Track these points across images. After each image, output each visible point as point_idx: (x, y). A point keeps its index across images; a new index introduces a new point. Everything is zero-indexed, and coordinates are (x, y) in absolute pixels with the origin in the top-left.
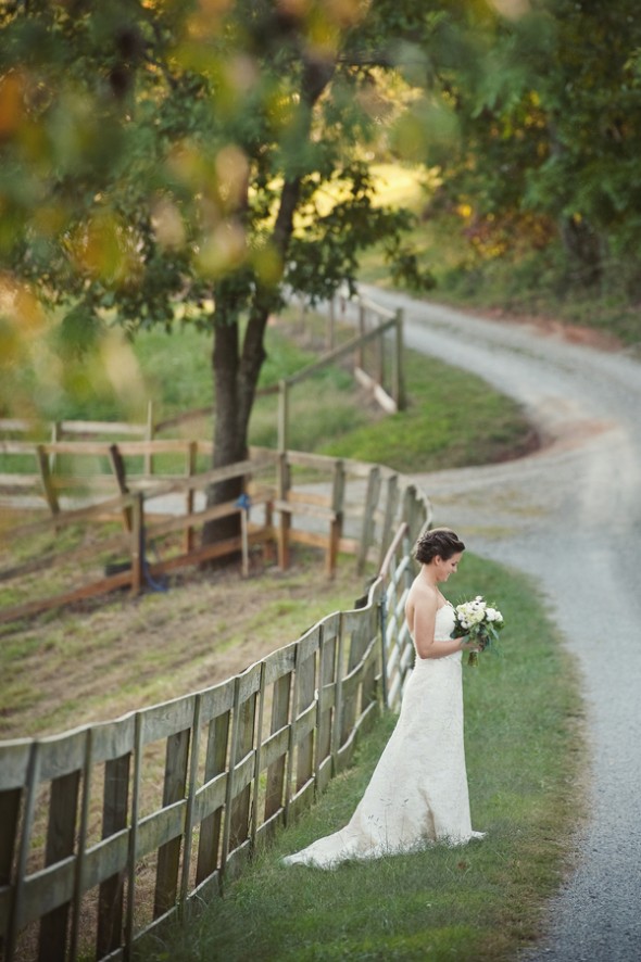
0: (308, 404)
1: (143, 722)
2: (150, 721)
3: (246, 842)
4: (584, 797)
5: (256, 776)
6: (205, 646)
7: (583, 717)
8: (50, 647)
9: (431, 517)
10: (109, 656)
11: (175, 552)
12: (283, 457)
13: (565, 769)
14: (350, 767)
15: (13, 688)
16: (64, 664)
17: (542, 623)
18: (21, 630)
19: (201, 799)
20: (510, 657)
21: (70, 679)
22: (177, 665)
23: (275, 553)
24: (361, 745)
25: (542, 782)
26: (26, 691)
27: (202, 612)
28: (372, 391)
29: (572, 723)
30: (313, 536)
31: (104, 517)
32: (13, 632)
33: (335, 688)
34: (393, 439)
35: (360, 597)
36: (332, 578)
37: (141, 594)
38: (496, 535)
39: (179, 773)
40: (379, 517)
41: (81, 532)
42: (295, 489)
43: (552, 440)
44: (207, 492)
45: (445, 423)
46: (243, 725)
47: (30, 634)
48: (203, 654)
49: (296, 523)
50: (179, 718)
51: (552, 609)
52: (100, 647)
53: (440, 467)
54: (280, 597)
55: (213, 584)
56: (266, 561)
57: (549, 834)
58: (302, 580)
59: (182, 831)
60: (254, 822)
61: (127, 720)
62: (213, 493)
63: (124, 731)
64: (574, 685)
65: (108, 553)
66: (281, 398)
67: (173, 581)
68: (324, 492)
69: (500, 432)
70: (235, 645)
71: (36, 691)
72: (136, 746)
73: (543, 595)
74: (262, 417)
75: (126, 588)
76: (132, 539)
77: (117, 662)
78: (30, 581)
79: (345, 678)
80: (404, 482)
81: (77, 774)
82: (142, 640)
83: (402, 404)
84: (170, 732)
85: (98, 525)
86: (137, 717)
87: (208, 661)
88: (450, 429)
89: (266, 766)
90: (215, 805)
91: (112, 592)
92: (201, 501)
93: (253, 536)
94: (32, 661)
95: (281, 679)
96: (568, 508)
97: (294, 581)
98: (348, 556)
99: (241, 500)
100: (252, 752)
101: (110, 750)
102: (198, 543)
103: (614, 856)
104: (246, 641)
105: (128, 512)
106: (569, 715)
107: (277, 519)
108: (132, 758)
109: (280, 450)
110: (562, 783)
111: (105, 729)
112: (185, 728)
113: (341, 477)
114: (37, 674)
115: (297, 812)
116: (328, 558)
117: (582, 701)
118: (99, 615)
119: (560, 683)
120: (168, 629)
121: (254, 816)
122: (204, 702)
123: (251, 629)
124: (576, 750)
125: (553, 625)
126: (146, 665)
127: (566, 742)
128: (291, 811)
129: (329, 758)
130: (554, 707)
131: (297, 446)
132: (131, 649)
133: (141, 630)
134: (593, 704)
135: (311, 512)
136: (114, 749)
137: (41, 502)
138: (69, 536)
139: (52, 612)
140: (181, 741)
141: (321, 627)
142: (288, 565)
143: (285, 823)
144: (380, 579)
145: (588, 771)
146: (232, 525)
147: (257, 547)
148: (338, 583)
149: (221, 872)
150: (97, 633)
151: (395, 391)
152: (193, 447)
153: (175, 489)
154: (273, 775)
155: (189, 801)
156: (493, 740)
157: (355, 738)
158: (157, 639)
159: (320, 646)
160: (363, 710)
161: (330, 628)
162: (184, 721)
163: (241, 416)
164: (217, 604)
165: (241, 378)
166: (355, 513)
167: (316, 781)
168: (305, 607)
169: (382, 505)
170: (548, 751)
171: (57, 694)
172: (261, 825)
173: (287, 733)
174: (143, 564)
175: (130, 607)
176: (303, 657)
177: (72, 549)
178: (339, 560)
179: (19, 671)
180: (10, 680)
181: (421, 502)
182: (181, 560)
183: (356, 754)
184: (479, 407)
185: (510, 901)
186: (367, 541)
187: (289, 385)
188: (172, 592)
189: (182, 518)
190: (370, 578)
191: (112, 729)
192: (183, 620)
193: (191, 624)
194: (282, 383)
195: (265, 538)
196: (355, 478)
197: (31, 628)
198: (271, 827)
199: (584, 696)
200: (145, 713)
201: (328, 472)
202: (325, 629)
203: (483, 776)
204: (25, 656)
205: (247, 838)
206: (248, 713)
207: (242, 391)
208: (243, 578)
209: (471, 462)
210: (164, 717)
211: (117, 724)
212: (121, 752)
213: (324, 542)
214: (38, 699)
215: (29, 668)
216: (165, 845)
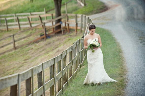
0: (70, 6)
1: (44, 65)
2: (45, 64)
3: (67, 82)
4: (126, 68)
5: (67, 70)
6: (57, 46)
7: (123, 53)
8: (32, 49)
9: (92, 22)
10: (42, 49)
11: (51, 32)
12: (67, 15)
13: (121, 63)
14: (83, 66)
15: (27, 56)
16: (35, 51)
17: (113, 38)
18: (27, 46)
19: (57, 77)
20: (108, 44)
21: (36, 53)
22: (53, 50)
23: (67, 30)
24: (85, 61)
25: (118, 66)
26: (29, 56)
27: (56, 41)
28: (80, 3)
29: (121, 54)
30: (73, 27)
31: (39, 27)
32: (26, 47)
33: (80, 52)
34: (84, 10)
35: (82, 36)
36: (77, 33)
37: (46, 39)
38: (103, 24)
39: (52, 73)
40: (83, 23)
41: (36, 30)
42: (69, 20)
43: (110, 8)
44: (55, 22)
45: (92, 7)
46: (64, 62)
47: (29, 47)
48: (57, 48)
49: (70, 25)
50: (51, 63)
51: (114, 35)
52: (40, 48)
53: (92, 14)
54: (68, 37)
55: (58, 36)
56: (66, 32)
57: (121, 75)
58: (72, 34)
59: (54, 84)
60: (68, 79)
61: (40, 65)
62: (56, 22)
63: (40, 67)
64: (120, 48)
65: (40, 33)
66: (66, 6)
67: (51, 36)
68: (74, 20)
69: (101, 8)
70: (62, 46)
71: (31, 56)
72: (43, 70)
73: (112, 33)
74: (63, 9)
75: (44, 38)
76: (44, 30)
77: (43, 50)
78: (28, 38)
79: (81, 51)
80: (87, 17)
81: (30, 78)
82: (47, 46)
83: (85, 5)
84: (50, 66)
85: (38, 29)
86: (43, 64)
87: (58, 49)
88: (93, 8)
89: (69, 68)
90: (60, 78)
91: (41, 39)
92: (54, 23)
93: (63, 28)
94: (30, 51)
95: (70, 52)
96: (114, 19)
97: (70, 35)
98: (79, 30)
99: (61, 22)
100: (66, 66)
101: (37, 71)
102: (54, 30)
103: (134, 79)
104: (64, 45)
105: (43, 26)
106: (120, 53)
107: (67, 25)
108: (42, 72)
109: (66, 14)
110: (122, 65)
111: (36, 68)
112: (53, 64)
113: (76, 17)
114: (31, 53)
115: (75, 75)
116: (76, 30)
117: (122, 50)
118: (40, 43)
119: (118, 47)
120: (51, 44)
121: (67, 78)
122: (56, 59)
123: (64, 43)
124: (123, 59)
125: (115, 38)
126: (48, 50)
127: (120, 58)
128: (74, 75)
129: (80, 65)
130: (117, 52)
131: (69, 13)
132: (45, 48)
133: (47, 45)
134: (124, 50)
135: (72, 23)
136: (38, 71)
137: (29, 26)
138: (34, 31)
139: (32, 43)
140: (52, 67)
141: (76, 42)
142: (69, 32)
143: (73, 78)
144: (85, 33)
145: (125, 62)
146: (59, 27)
147: (64, 30)
148: (78, 34)
149: (62, 89)
150: (39, 46)
151: (84, 3)
152: (52, 15)
153: (50, 22)
154: (70, 69)
155: (55, 78)
156: (108, 59)
157: (84, 61)
158: (49, 46)
159: (76, 46)
160: (85, 55)
161: (78, 42)
162: (52, 63)
163: (59, 9)
164: (59, 39)
165: (59, 3)
166: (79, 23)
167: (78, 69)
168: (73, 39)
169: (84, 21)
170: (118, 60)
171: (34, 56)
172: (69, 79)
173: (72, 62)
174: (46, 34)
175: (44, 41)
176: (74, 48)
177: (34, 33)
178: (78, 31)
179: (28, 53)
180: (26, 55)
181: (90, 20)
182: (52, 33)
183: (84, 63)
184: (97, 4)
185: (117, 90)
186: (82, 27)
187: (67, 3)
188: (51, 38)
189: (52, 26)
190: (83, 33)
191: (37, 67)
192: (53, 42)
193: (55, 43)
194: (65, 3)
195: (65, 28)
196: (79, 17)
197: (29, 46)
198: (71, 79)
199: (122, 49)
200: (44, 63)
201: (74, 17)
202: (77, 43)
203: (107, 65)
204: (28, 50)
205: (66, 82)
206: (65, 60)
207: (59, 5)
208: (62, 35)
209: (97, 13)
210: (48, 63)
211: (38, 66)
212: (40, 71)
213: (75, 28)
214: (31, 57)
215: (29, 52)
216: (51, 87)
